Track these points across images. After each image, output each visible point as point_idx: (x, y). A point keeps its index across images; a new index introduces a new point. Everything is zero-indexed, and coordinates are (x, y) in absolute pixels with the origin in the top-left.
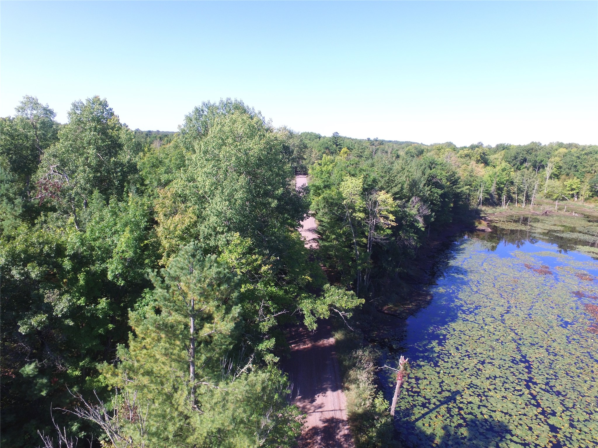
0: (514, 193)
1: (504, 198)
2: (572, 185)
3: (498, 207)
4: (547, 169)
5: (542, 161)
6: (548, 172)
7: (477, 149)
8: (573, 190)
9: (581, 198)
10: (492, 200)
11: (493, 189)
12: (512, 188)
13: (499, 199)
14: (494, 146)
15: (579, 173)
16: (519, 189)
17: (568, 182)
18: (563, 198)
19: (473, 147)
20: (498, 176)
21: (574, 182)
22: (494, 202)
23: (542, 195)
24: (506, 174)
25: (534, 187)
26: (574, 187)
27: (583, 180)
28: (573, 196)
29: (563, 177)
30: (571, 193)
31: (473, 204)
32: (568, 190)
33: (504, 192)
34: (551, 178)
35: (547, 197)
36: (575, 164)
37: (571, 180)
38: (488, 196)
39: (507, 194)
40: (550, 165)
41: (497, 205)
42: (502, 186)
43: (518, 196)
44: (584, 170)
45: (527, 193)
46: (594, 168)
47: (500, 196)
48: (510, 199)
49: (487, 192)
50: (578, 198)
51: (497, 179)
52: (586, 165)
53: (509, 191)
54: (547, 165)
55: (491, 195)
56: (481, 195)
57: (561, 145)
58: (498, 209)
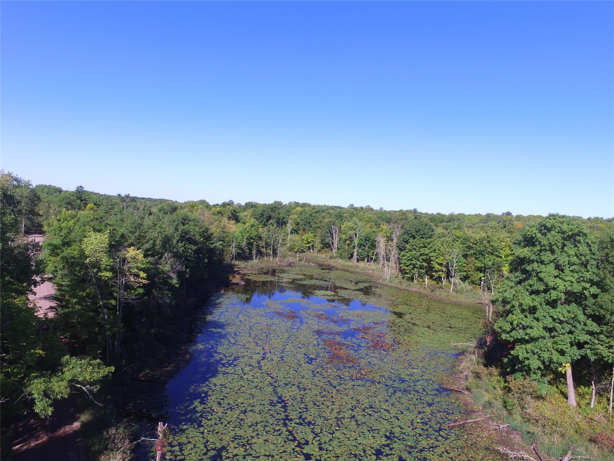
0: (263, 247)
1: (254, 252)
2: (308, 239)
3: (250, 261)
4: (288, 225)
5: (284, 218)
6: (289, 227)
7: (228, 206)
8: (309, 243)
9: (316, 250)
10: (244, 255)
11: (244, 244)
12: (261, 242)
13: (250, 253)
14: (243, 204)
15: (312, 228)
16: (267, 243)
17: (305, 237)
18: (302, 250)
19: (224, 205)
20: (248, 232)
21: (308, 236)
22: (246, 257)
23: (286, 249)
24: (255, 229)
25: (279, 241)
26: (309, 240)
27: (315, 234)
28: (309, 248)
29: (301, 232)
30: (308, 245)
31: (227, 259)
32: (306, 244)
33: (254, 247)
34: (291, 233)
35: (290, 251)
36: (308, 221)
37: (307, 235)
38: (240, 251)
39: (257, 248)
40: (290, 221)
41: (249, 259)
42: (252, 241)
43: (266, 250)
44: (315, 226)
45: (273, 247)
46: (322, 224)
47: (251, 250)
48: (260, 253)
49: (239, 247)
50: (313, 250)
51: (248, 235)
52: (316, 221)
53: (258, 246)
54: (288, 221)
55: (242, 250)
56: (233, 250)
57: (297, 204)
58: (250, 263)
